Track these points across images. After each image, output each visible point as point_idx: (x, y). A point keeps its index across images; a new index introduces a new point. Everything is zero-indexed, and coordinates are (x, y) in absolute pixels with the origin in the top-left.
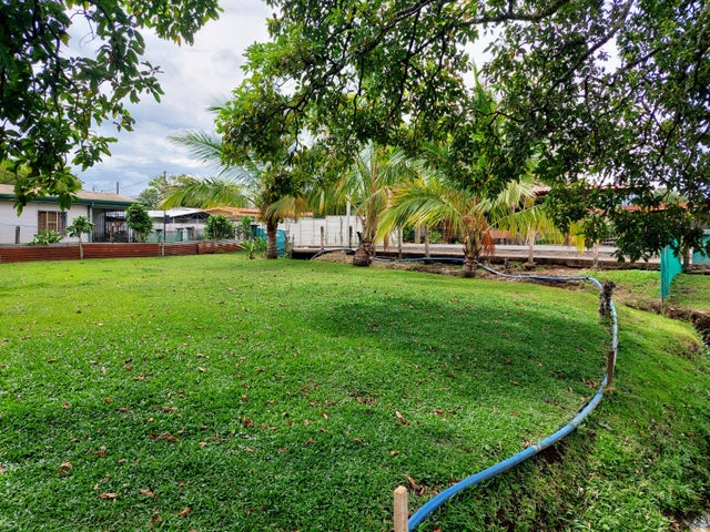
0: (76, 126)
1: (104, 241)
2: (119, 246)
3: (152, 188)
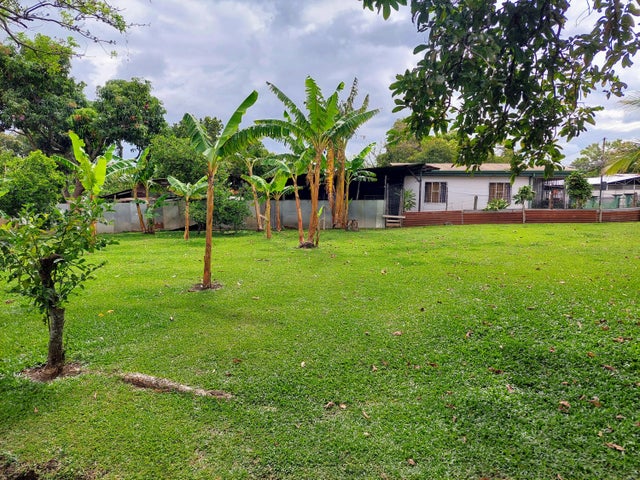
0: (566, 101)
1: (542, 207)
2: (559, 213)
3: (584, 156)
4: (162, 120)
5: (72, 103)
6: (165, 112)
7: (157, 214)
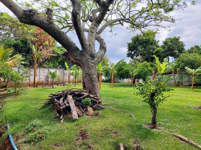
4: (184, 48)
5: (155, 47)
6: (185, 45)
7: (181, 80)
